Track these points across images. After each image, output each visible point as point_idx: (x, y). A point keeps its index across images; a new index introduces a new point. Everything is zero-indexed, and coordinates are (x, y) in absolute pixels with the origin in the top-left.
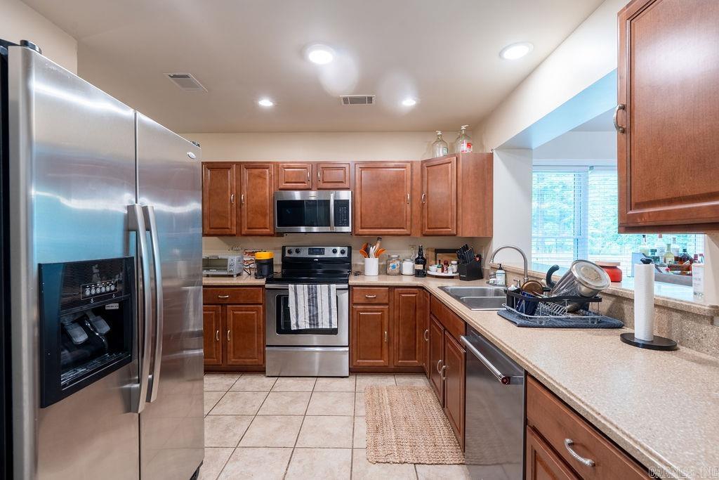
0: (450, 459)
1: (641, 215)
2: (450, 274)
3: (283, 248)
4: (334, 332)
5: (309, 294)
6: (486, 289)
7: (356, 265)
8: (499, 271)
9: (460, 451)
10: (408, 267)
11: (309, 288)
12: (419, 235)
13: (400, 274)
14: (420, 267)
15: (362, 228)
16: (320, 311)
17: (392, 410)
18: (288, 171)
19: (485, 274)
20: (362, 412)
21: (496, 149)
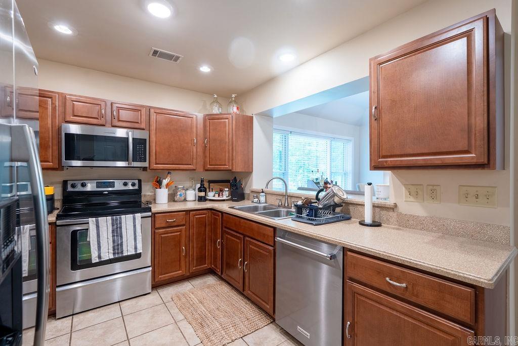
0: (261, 324)
1: (386, 162)
2: (225, 198)
3: (65, 183)
4: (138, 256)
5: (113, 225)
6: (258, 206)
7: (145, 195)
8: (262, 194)
9: (263, 316)
10: (191, 195)
11: (113, 220)
12: (202, 170)
13: (185, 200)
14: (202, 194)
15: (156, 164)
16: (124, 239)
17: (204, 307)
18: (77, 105)
19: (246, 196)
20: (180, 317)
21: (255, 114)
